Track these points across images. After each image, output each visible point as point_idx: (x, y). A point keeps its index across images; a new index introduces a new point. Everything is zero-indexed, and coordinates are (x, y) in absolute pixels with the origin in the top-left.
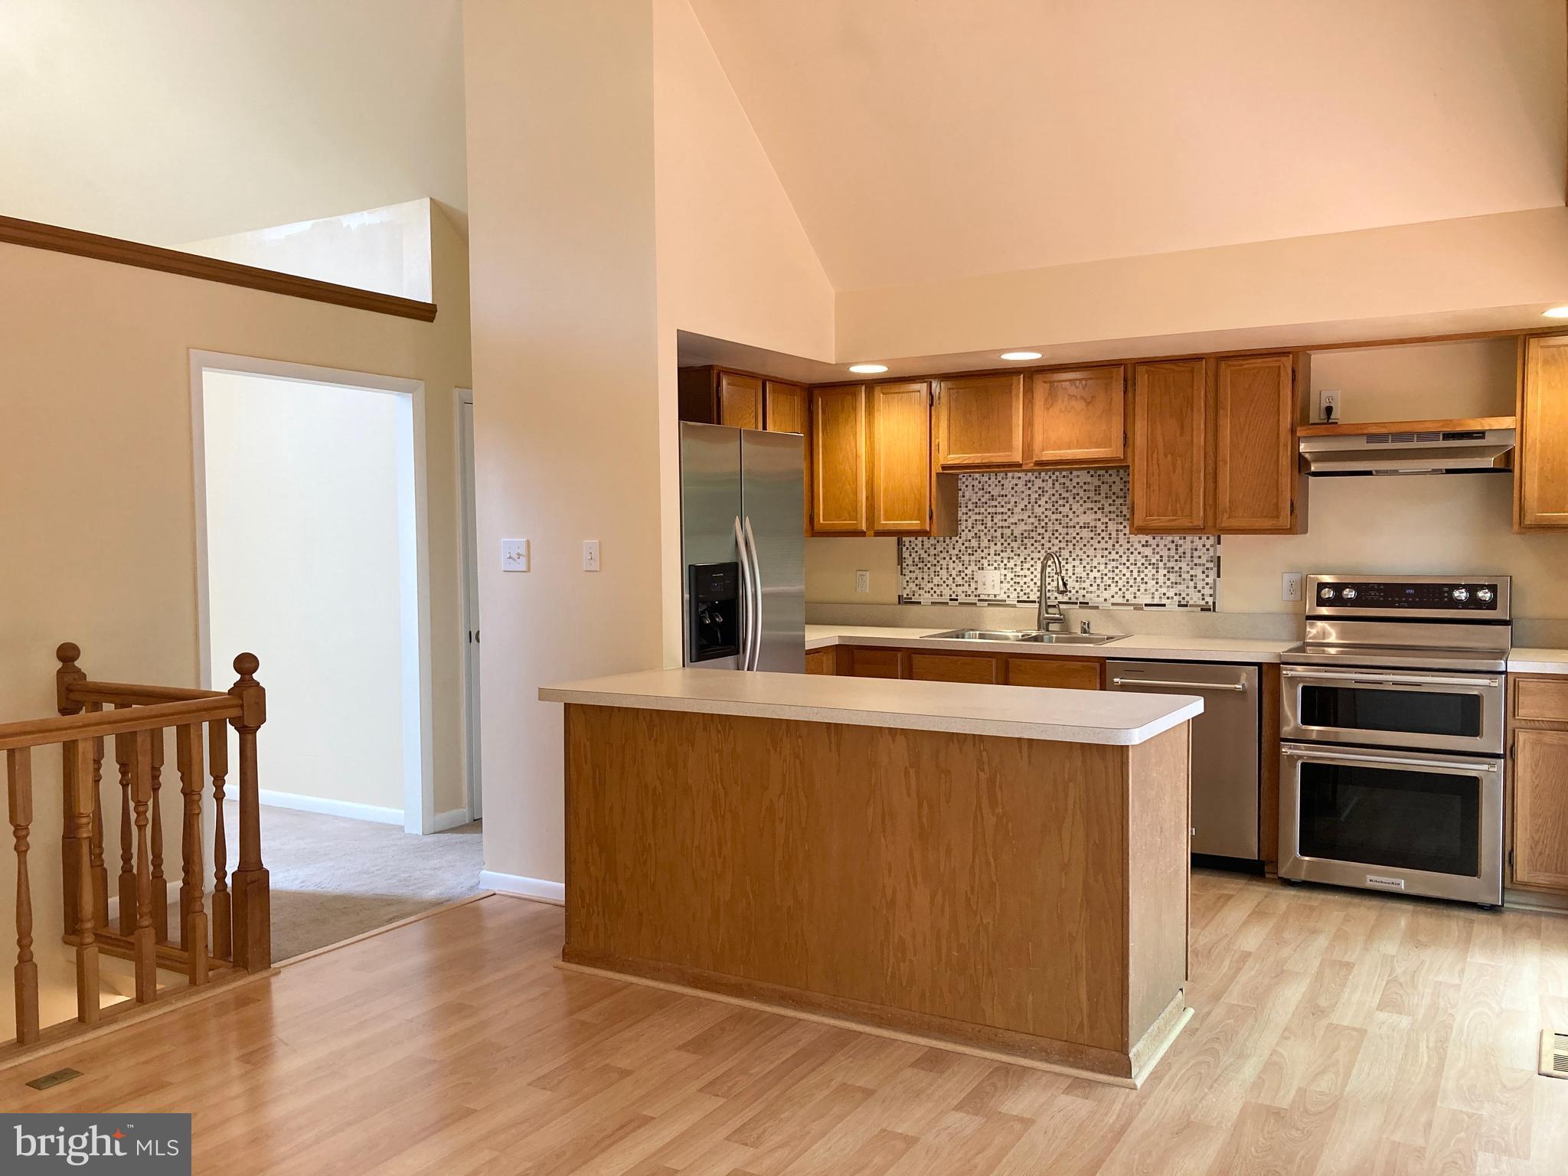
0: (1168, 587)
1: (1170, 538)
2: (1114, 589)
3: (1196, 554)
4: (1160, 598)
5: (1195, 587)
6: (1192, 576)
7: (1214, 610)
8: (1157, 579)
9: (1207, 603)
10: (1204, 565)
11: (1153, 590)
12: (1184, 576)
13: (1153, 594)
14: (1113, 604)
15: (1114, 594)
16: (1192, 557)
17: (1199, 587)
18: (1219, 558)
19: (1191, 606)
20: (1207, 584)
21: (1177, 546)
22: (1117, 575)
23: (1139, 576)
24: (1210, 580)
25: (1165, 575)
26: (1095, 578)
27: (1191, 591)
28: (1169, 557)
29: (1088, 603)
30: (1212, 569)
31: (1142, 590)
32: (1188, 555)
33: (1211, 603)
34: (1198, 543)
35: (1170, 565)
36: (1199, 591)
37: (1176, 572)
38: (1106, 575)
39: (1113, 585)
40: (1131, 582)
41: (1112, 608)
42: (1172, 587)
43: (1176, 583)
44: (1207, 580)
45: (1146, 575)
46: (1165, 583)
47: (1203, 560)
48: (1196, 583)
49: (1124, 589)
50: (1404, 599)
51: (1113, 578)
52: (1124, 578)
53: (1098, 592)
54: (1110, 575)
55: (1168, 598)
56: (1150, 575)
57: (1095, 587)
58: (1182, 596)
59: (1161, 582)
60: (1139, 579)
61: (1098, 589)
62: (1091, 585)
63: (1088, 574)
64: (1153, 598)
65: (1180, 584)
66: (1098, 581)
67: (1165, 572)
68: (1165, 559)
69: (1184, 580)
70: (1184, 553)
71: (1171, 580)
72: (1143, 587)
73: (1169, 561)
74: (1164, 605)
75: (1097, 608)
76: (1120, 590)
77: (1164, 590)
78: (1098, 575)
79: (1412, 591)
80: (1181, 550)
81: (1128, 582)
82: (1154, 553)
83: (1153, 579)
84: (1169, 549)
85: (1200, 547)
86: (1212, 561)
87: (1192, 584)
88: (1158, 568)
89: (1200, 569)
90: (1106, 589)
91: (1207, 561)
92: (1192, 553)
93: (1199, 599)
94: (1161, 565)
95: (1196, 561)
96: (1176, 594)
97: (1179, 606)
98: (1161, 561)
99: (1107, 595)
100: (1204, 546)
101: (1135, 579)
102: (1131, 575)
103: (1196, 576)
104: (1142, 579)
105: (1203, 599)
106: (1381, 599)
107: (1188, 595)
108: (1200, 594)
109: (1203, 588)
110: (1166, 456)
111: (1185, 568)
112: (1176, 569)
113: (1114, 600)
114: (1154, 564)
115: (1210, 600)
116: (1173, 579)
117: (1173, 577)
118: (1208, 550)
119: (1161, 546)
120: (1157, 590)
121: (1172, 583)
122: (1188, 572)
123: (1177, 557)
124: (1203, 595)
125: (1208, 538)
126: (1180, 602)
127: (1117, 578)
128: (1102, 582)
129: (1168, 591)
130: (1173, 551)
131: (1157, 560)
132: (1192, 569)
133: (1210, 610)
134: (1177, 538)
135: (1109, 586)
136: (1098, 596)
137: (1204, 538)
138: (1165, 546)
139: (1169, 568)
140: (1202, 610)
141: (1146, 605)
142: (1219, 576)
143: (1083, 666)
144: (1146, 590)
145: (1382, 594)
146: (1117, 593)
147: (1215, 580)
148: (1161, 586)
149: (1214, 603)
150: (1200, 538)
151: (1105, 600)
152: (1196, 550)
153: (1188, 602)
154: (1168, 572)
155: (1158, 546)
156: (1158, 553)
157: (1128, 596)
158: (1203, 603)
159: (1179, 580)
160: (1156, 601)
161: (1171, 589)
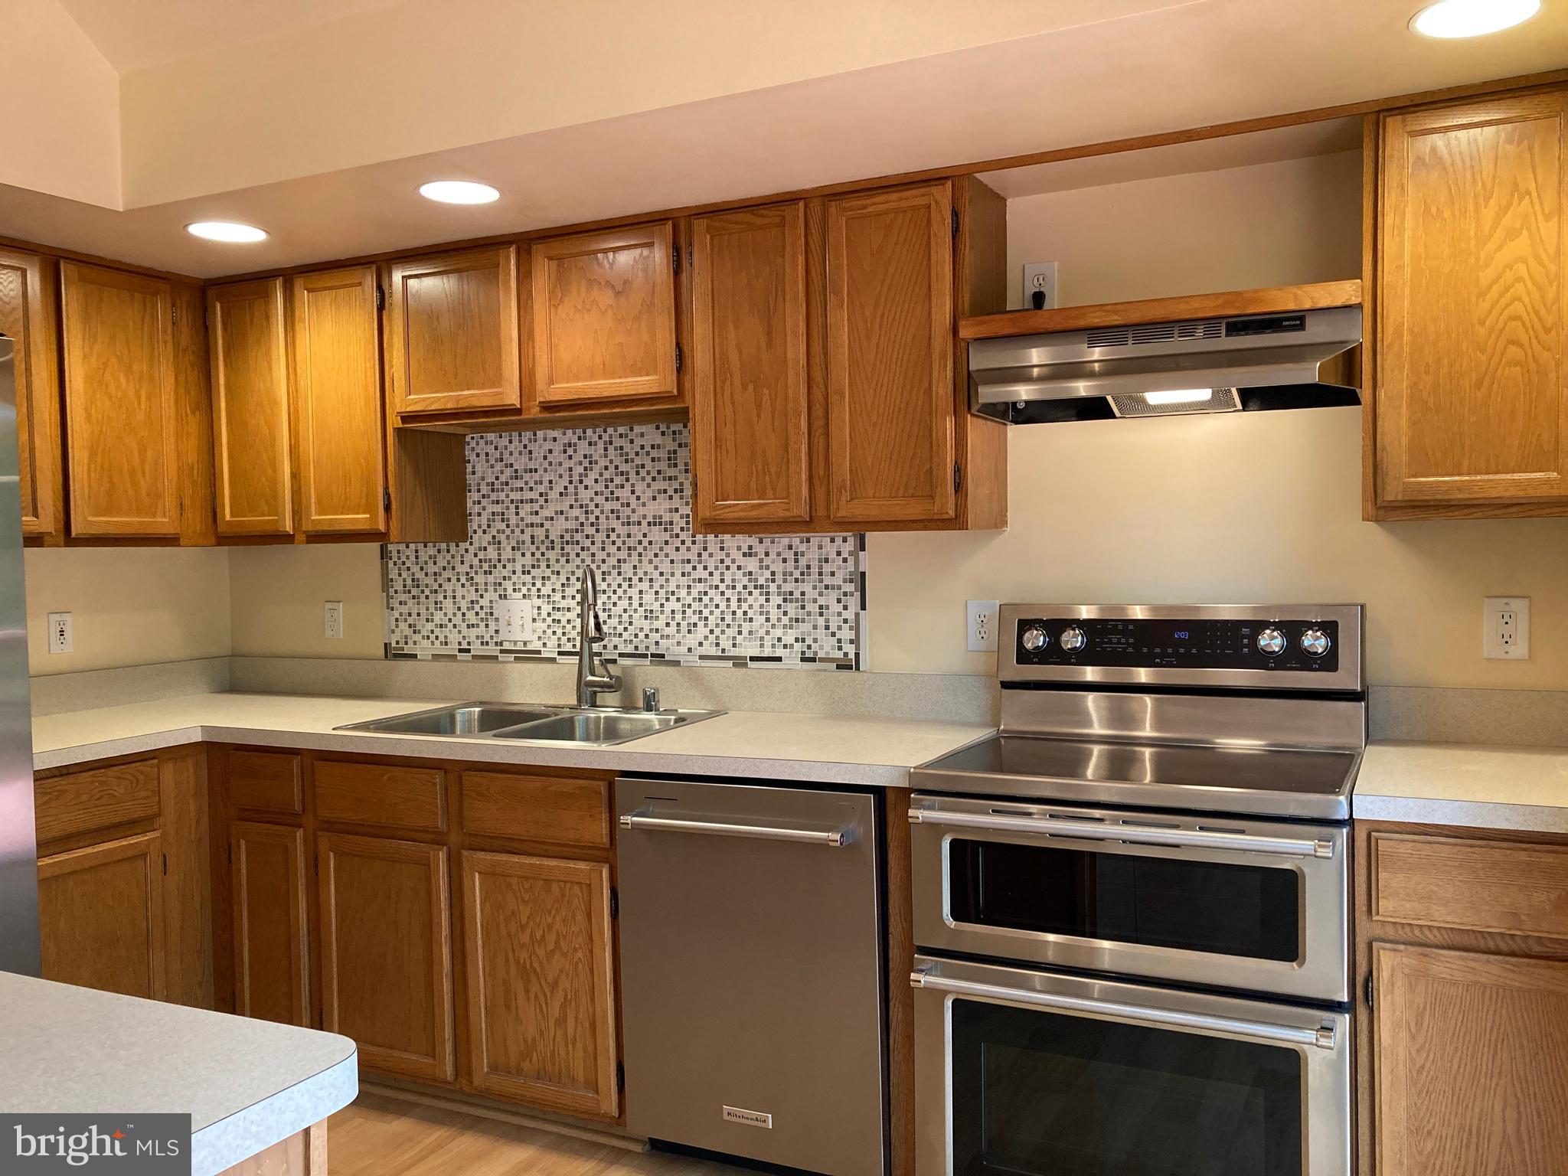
0: (785, 626)
1: (785, 541)
2: (702, 631)
3: (827, 569)
4: (773, 646)
5: (827, 628)
6: (821, 607)
7: (858, 668)
8: (768, 613)
9: (846, 654)
10: (839, 588)
11: (762, 632)
12: (809, 607)
13: (762, 639)
14: (701, 657)
15: (702, 640)
16: (820, 574)
17: (833, 628)
18: (863, 574)
19: (822, 660)
20: (846, 621)
21: (796, 554)
22: (706, 606)
23: (739, 607)
24: (849, 615)
25: (779, 606)
26: (673, 612)
27: (821, 633)
28: (785, 574)
29: (663, 656)
30: (852, 595)
31: (745, 632)
32: (815, 570)
33: (852, 656)
34: (830, 550)
35: (788, 587)
36: (833, 634)
37: (797, 600)
38: (689, 606)
39: (701, 624)
40: (728, 618)
41: (700, 663)
42: (791, 627)
43: (797, 620)
44: (846, 614)
45: (751, 606)
46: (779, 620)
47: (837, 580)
48: (827, 621)
49: (717, 631)
50: (1170, 650)
51: (701, 612)
52: (717, 612)
53: (678, 637)
54: (696, 606)
55: (785, 646)
56: (756, 606)
57: (673, 628)
58: (807, 643)
59: (773, 620)
60: (740, 613)
61: (678, 631)
62: (668, 625)
63: (662, 605)
64: (762, 646)
65: (803, 621)
66: (678, 617)
67: (779, 600)
68: (779, 577)
69: (809, 614)
70: (809, 567)
71: (789, 615)
72: (746, 627)
73: (785, 581)
74: (779, 659)
75: (677, 663)
76: (712, 632)
77: (779, 632)
78: (678, 606)
79: (1184, 635)
80: (803, 562)
81: (723, 619)
82: (761, 568)
83: (761, 613)
84: (785, 561)
85: (833, 555)
86: (851, 581)
87: (821, 621)
88: (768, 593)
89: (833, 595)
90: (689, 631)
91: (845, 581)
92: (821, 567)
93: (833, 648)
94: (773, 588)
95: (828, 580)
96: (797, 640)
97: (803, 660)
98: (773, 581)
99: (692, 641)
100: (839, 554)
101: (734, 613)
102: (728, 606)
103: (827, 607)
104: (745, 613)
105: (840, 648)
106: (1130, 650)
107: (815, 640)
108: (835, 639)
109: (840, 628)
110: (745, 387)
111: (811, 593)
112: (797, 594)
113: (703, 651)
114: (762, 586)
115: (851, 650)
116: (792, 613)
117: (792, 609)
118: (845, 560)
119: (773, 556)
120: (768, 633)
121: (791, 620)
122: (815, 601)
123: (797, 574)
124: (839, 641)
125: (845, 540)
126: (803, 653)
127: (706, 612)
128: (684, 619)
129: (785, 634)
130: (791, 564)
131: (767, 580)
132: (821, 594)
133: (851, 668)
134: (796, 541)
135: (695, 625)
136: (679, 643)
137: (839, 541)
138: (779, 554)
139: (785, 593)
140: (839, 667)
141: (752, 659)
142: (863, 608)
143: (580, 788)
144: (750, 633)
145: (1131, 641)
146: (706, 638)
147: (857, 615)
148: (773, 626)
149: (857, 655)
150: (833, 540)
151: (690, 650)
152: (827, 561)
153: (816, 653)
154: (785, 600)
155: (767, 554)
156: (767, 567)
157: (725, 643)
158: (839, 655)
159: (801, 614)
160: (767, 652)
161: (789, 631)
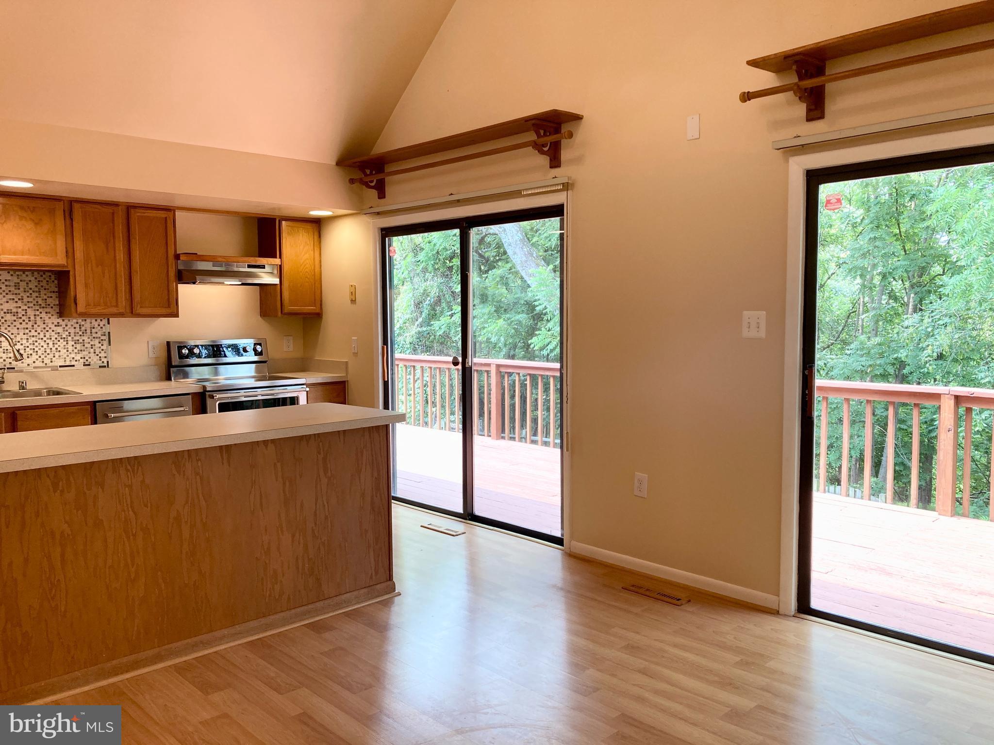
0: (76, 353)
1: (75, 321)
2: (34, 357)
3: (94, 331)
4: (71, 361)
5: (95, 353)
6: (92, 345)
7: (108, 367)
8: (68, 348)
9: (103, 362)
10: (100, 338)
11: (65, 356)
12: (86, 345)
13: (65, 358)
15: (35, 360)
16: (91, 333)
17: (97, 352)
18: (109, 333)
19: (93, 365)
20: (103, 350)
21: (80, 325)
22: (37, 347)
23: (54, 346)
24: (104, 347)
25: (73, 346)
27: (92, 355)
28: (75, 333)
29: (15, 369)
30: (105, 340)
31: (57, 356)
32: (88, 331)
33: (106, 362)
34: (96, 324)
35: (76, 338)
36: (98, 355)
37: (81, 343)
38: (28, 347)
39: (34, 354)
40: (48, 351)
41: (33, 370)
42: (79, 353)
43: (81, 351)
44: (102, 347)
45: (59, 346)
46: (73, 351)
47: (99, 335)
48: (95, 350)
49: (43, 357)
51: (34, 349)
52: (42, 349)
54: (31, 347)
55: (76, 361)
56: (62, 346)
58: (86, 359)
59: (70, 351)
60: (54, 349)
64: (65, 361)
65: (84, 351)
67: (73, 343)
68: (73, 335)
69: (87, 348)
70: (86, 330)
71: (78, 349)
72: (57, 354)
73: (75, 336)
74: (74, 366)
75: (22, 371)
76: (40, 357)
77: (73, 355)
78: (22, 347)
80: (83, 328)
81: (45, 352)
82: (64, 331)
83: (65, 348)
84: (75, 328)
85: (96, 326)
86: (105, 335)
87: (92, 350)
88: (67, 341)
89: (97, 341)
90: (28, 357)
91: (102, 335)
92: (91, 330)
93: (97, 360)
94: (70, 338)
95: (94, 335)
96: (81, 358)
97: (84, 365)
98: (70, 336)
100: (99, 325)
101: (51, 349)
102: (48, 346)
103: (95, 345)
104: (57, 349)
105: (100, 360)
107: (90, 358)
108: (98, 357)
109: (100, 353)
110: (97, 266)
111: (87, 340)
112: (81, 341)
113: (35, 365)
114: (64, 338)
115: (105, 360)
117: (79, 346)
118: (102, 328)
119: (69, 326)
120: (68, 356)
121: (78, 350)
122: (89, 343)
123: (81, 333)
124: (100, 357)
125: (101, 320)
126: (84, 363)
127: (37, 349)
129: (76, 356)
130: (78, 330)
131: (67, 335)
132: (91, 340)
133: (105, 367)
134: (80, 321)
135: (31, 355)
137: (99, 320)
138: (72, 325)
139: (75, 340)
140: (100, 367)
141: (60, 366)
142: (110, 345)
143: (78, 409)
144: (59, 356)
146: (37, 359)
147: (107, 347)
148: (70, 353)
149: (108, 362)
150: (96, 320)
151: (29, 365)
152: (94, 328)
153: (90, 362)
154: (75, 343)
155: (66, 326)
156: (67, 331)
157: (47, 361)
158: (101, 362)
159: (83, 348)
160: (68, 363)
161: (78, 355)
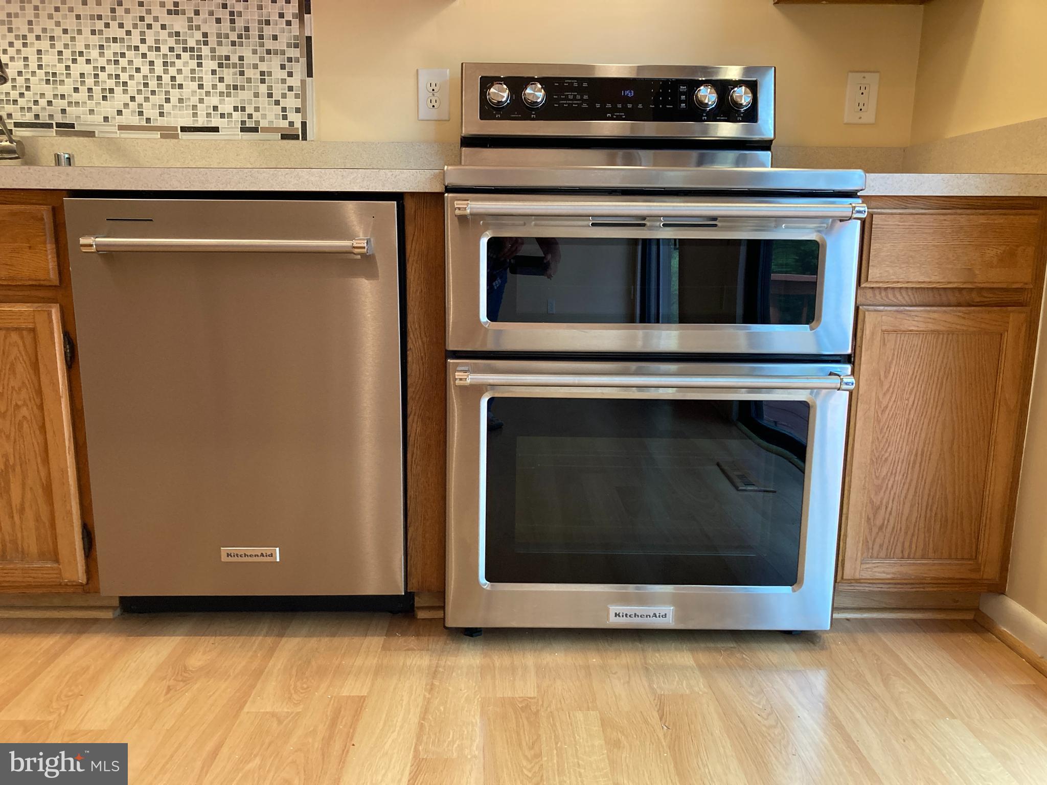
0: (221, 94)
2: (119, 98)
3: (268, 32)
4: (208, 115)
5: (270, 95)
6: (262, 73)
7: (304, 138)
8: (201, 78)
9: (291, 124)
10: (283, 52)
11: (194, 100)
12: (250, 73)
13: (195, 107)
14: (121, 128)
15: (121, 108)
16: (261, 37)
17: (277, 96)
18: (309, 39)
19: (266, 130)
20: (290, 89)
21: (232, 14)
22: (124, 69)
23: (166, 72)
24: (295, 82)
25: (214, 72)
26: (82, 75)
27: (263, 101)
28: (219, 36)
29: (72, 126)
30: (297, 60)
31: (174, 100)
32: (254, 33)
33: (298, 125)
34: (272, 11)
35: (223, 51)
36: (277, 103)
37: (235, 66)
38: (103, 69)
39: (119, 90)
40: (153, 84)
41: (118, 134)
42: (229, 95)
43: (235, 87)
44: (291, 82)
45: (179, 71)
46: (214, 87)
47: (281, 45)
48: (270, 88)
49: (140, 99)
50: (619, 106)
51: (118, 76)
52: (138, 77)
53: (91, 104)
54: (111, 69)
55: (222, 116)
56: (186, 71)
57: (83, 95)
58: (248, 111)
59: (208, 86)
60: (166, 79)
61: (90, 98)
62: (76, 90)
63: (68, 68)
64: (195, 115)
65: (243, 88)
66: (90, 82)
67: (214, 65)
68: (213, 40)
69: (249, 80)
70: (247, 29)
71: (226, 81)
72: (175, 94)
73: (220, 44)
74: (216, 130)
75: (91, 134)
76: (133, 99)
77: (214, 100)
78: (88, 69)
79: (630, 94)
80: (240, 23)
81: (146, 85)
82: (190, 28)
83: (193, 79)
84: (218, 21)
85: (275, 17)
86: (296, 46)
87: (263, 89)
88: (200, 57)
89: (276, 61)
90: (104, 98)
91: (289, 46)
92: (261, 30)
93: (277, 116)
94: (206, 51)
95: (269, 44)
96: (236, 109)
97: (243, 130)
98: (206, 43)
99: (108, 108)
100: (282, 15)
101: (159, 78)
102: (152, 71)
103: (270, 74)
104: (173, 78)
105: (285, 117)
106: (585, 105)
107: (257, 109)
108: (280, 107)
109: (284, 96)
111: (251, 58)
112: (234, 59)
113: (123, 120)
114: (192, 49)
115: (297, 119)
116: (229, 80)
117: (229, 75)
118: (289, 23)
119: (204, 15)
120: (201, 101)
121: (228, 86)
122: (255, 66)
123: (233, 37)
124: (284, 109)
125: (288, 2)
126: (243, 122)
127: (124, 77)
128: (96, 84)
129: (222, 102)
130: (226, 25)
131: (198, 42)
132: (262, 59)
133: (296, 137)
135: (111, 91)
136: (92, 112)
139: (220, 57)
140: (284, 137)
141: (184, 129)
142: (310, 74)
144: (181, 100)
145: (586, 97)
146: (126, 105)
147: (303, 82)
148: (208, 94)
149: (304, 124)
151: (106, 119)
152: (268, 23)
153: (257, 122)
154: (220, 65)
156: (198, 28)
157: (150, 111)
158: (285, 124)
159: (239, 81)
160: (201, 122)
161: (226, 99)
